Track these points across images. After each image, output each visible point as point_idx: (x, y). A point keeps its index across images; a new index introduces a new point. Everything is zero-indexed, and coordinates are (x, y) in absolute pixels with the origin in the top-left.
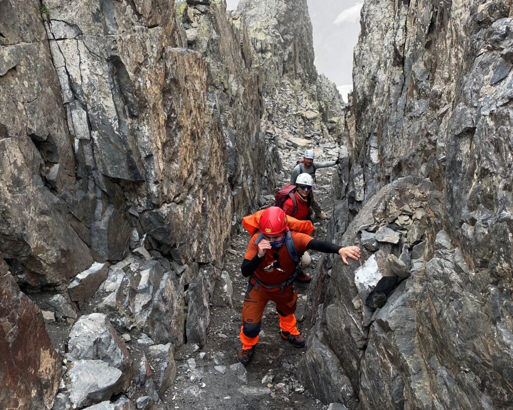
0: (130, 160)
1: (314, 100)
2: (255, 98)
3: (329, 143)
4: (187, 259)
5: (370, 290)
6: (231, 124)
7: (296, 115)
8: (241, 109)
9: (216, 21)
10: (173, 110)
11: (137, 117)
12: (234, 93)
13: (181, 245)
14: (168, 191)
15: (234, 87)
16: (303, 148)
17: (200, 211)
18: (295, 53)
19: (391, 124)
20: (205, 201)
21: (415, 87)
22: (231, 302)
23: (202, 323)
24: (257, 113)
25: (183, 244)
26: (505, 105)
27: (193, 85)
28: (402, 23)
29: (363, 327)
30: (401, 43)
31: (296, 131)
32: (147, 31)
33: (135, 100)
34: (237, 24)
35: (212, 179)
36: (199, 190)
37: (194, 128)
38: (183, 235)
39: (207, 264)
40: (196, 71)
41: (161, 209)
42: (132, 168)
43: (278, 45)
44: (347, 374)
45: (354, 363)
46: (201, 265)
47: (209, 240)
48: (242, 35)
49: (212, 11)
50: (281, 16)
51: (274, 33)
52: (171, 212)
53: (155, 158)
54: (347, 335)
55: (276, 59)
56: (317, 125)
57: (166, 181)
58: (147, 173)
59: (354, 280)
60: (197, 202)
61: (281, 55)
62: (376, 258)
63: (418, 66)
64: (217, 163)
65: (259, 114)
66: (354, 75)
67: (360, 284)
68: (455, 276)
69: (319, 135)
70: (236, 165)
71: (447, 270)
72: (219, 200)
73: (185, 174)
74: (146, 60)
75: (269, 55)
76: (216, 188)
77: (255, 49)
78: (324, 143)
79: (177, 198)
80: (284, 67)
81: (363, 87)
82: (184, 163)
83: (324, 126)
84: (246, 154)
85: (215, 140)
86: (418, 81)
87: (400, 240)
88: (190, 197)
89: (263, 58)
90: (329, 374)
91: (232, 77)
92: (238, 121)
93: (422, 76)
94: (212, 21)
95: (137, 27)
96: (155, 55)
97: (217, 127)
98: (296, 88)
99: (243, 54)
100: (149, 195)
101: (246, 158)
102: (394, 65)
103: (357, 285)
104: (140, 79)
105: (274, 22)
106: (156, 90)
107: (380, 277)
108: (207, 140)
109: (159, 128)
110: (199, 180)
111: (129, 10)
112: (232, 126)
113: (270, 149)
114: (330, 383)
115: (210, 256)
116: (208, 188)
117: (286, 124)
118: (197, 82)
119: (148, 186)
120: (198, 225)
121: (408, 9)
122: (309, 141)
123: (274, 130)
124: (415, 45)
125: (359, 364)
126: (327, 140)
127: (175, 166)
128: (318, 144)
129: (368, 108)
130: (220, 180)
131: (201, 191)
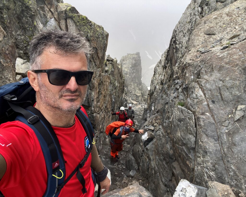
0: (88, 101)
1: (140, 90)
2: (122, 88)
3: (143, 104)
4: (98, 129)
5: (145, 141)
6: (114, 94)
7: (134, 94)
8: (118, 91)
9: (114, 66)
10: (100, 89)
11: (92, 90)
12: (116, 86)
13: (97, 125)
14: (96, 110)
15: (117, 84)
16: (135, 104)
17: (103, 117)
18: (136, 76)
19: (158, 100)
20: (105, 115)
21: (164, 91)
22: (108, 144)
23: (100, 147)
24: (122, 92)
25: (98, 125)
26: (174, 98)
27: (106, 83)
28: (164, 74)
29: (142, 151)
30: (163, 79)
31: (134, 99)
32: (97, 69)
33: (92, 86)
34: (120, 67)
35: (108, 109)
36: (104, 111)
37: (105, 94)
38: (98, 122)
39: (103, 132)
40: (108, 80)
41: (94, 114)
42: (88, 103)
43: (131, 73)
44: (137, 163)
45: (139, 160)
46: (101, 132)
47: (104, 126)
48: (120, 70)
49: (113, 63)
50: (133, 65)
51: (130, 69)
52: (96, 116)
53: (94, 101)
54: (138, 153)
55: (130, 77)
56: (140, 98)
57: (96, 107)
58: (92, 104)
59: (141, 138)
60: (103, 114)
61: (131, 76)
62: (147, 133)
63: (166, 86)
64: (109, 105)
65: (123, 92)
66: (151, 85)
67: (143, 139)
68: (161, 135)
69: (140, 101)
70: (114, 106)
71: (160, 133)
72: (109, 115)
73: (101, 106)
74: (96, 76)
75: (128, 75)
76: (108, 111)
77: (124, 73)
78: (142, 104)
79: (98, 112)
80: (132, 80)
81: (152, 89)
82: (101, 103)
83: (142, 99)
84: (118, 104)
85: (110, 98)
86: (165, 90)
87: (154, 129)
88: (101, 112)
89: (126, 76)
90: (132, 163)
91: (116, 81)
92: (116, 94)
93: (166, 89)
94: (113, 66)
95: (95, 68)
96: (98, 75)
97: (110, 95)
98: (135, 86)
99: (120, 75)
100: (91, 110)
101: (117, 105)
102: (161, 85)
103: (142, 139)
104: (94, 81)
105: (131, 66)
106: (97, 84)
107: (148, 137)
108: (108, 98)
109: (96, 93)
110: (104, 108)
111: (94, 64)
112: (114, 95)
113: (125, 103)
114: (132, 166)
115: (104, 130)
116: (106, 111)
117: (131, 97)
118: (107, 82)
119: (91, 108)
120: (102, 121)
121: (166, 70)
122: (137, 103)
123: (127, 98)
124: (166, 80)
125: (140, 160)
126: (143, 103)
127: (99, 104)
128: (140, 104)
129: (153, 95)
130: (110, 110)
131: (104, 112)
